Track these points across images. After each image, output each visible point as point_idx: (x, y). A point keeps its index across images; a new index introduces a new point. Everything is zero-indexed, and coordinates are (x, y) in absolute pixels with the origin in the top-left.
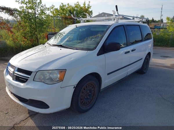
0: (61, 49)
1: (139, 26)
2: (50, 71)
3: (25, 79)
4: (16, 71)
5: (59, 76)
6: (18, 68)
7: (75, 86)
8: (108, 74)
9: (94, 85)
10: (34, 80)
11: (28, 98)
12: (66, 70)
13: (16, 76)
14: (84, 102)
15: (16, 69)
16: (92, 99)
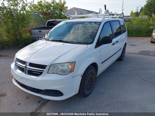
0: (63, 44)
1: (118, 21)
2: (62, 64)
3: (39, 72)
4: (28, 66)
5: (70, 67)
6: (30, 63)
7: (82, 75)
8: (102, 63)
9: (93, 73)
10: (49, 72)
11: (43, 88)
12: (75, 62)
13: (29, 70)
14: (87, 88)
15: (28, 64)
16: (92, 85)
